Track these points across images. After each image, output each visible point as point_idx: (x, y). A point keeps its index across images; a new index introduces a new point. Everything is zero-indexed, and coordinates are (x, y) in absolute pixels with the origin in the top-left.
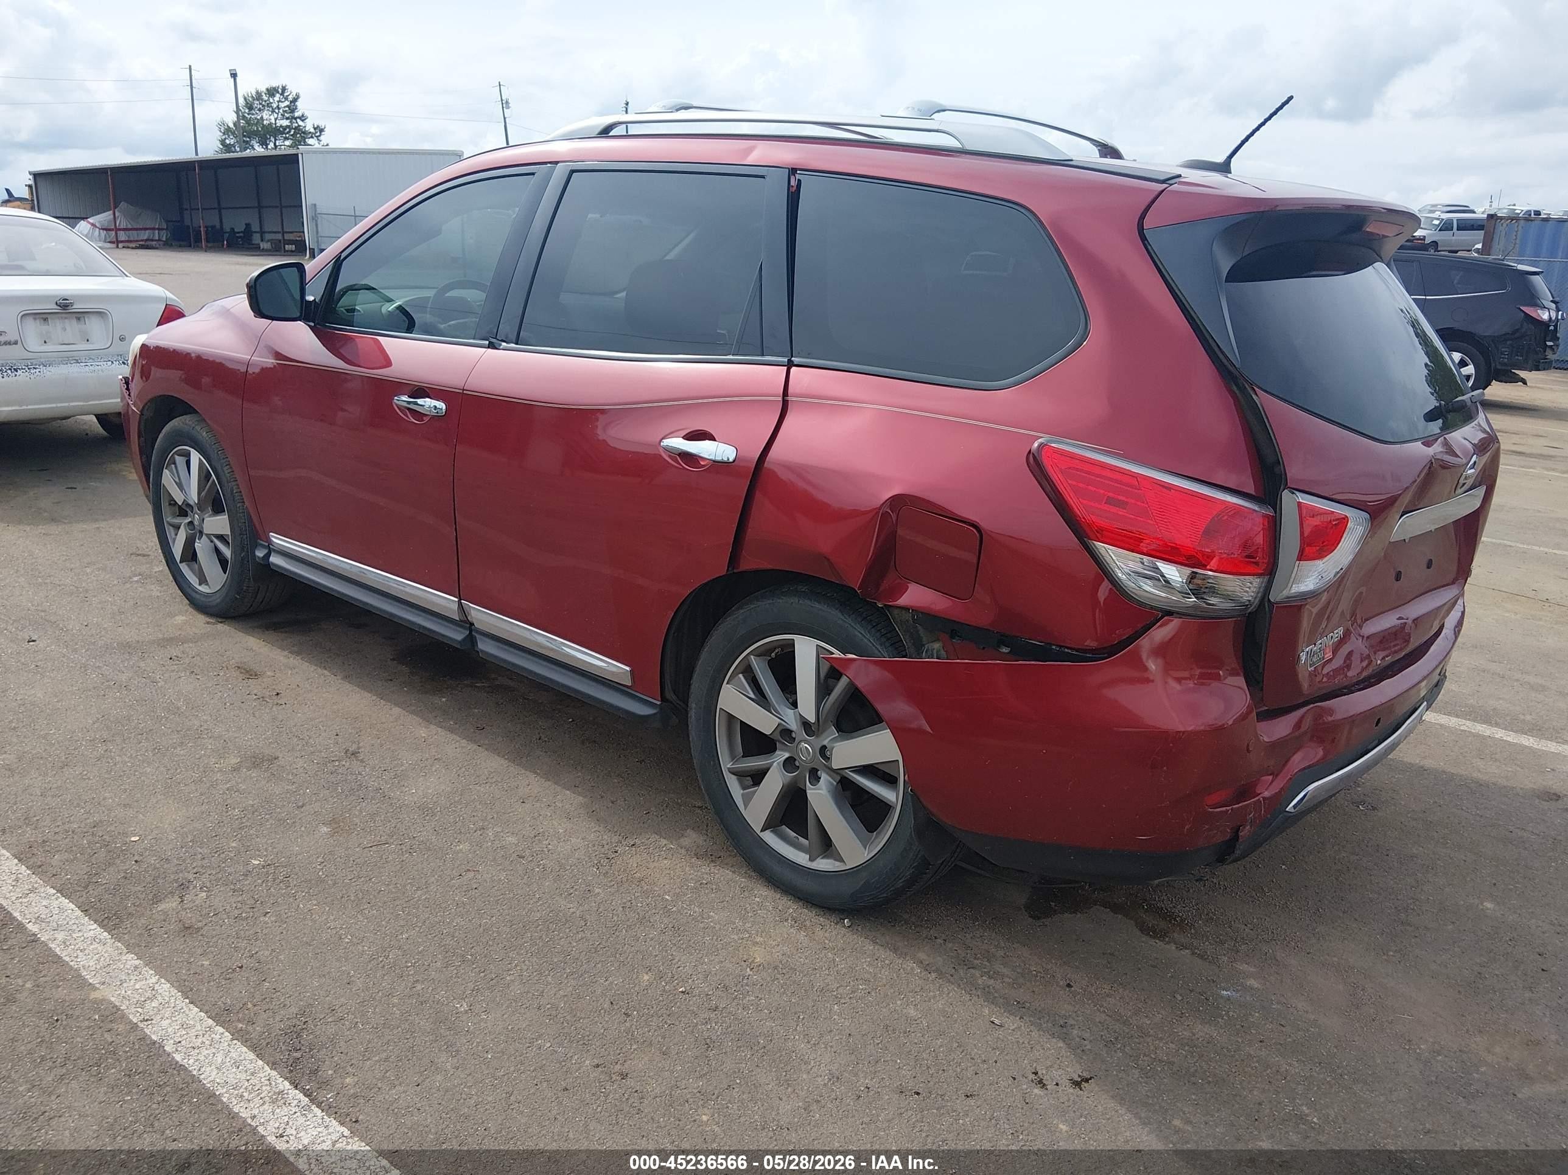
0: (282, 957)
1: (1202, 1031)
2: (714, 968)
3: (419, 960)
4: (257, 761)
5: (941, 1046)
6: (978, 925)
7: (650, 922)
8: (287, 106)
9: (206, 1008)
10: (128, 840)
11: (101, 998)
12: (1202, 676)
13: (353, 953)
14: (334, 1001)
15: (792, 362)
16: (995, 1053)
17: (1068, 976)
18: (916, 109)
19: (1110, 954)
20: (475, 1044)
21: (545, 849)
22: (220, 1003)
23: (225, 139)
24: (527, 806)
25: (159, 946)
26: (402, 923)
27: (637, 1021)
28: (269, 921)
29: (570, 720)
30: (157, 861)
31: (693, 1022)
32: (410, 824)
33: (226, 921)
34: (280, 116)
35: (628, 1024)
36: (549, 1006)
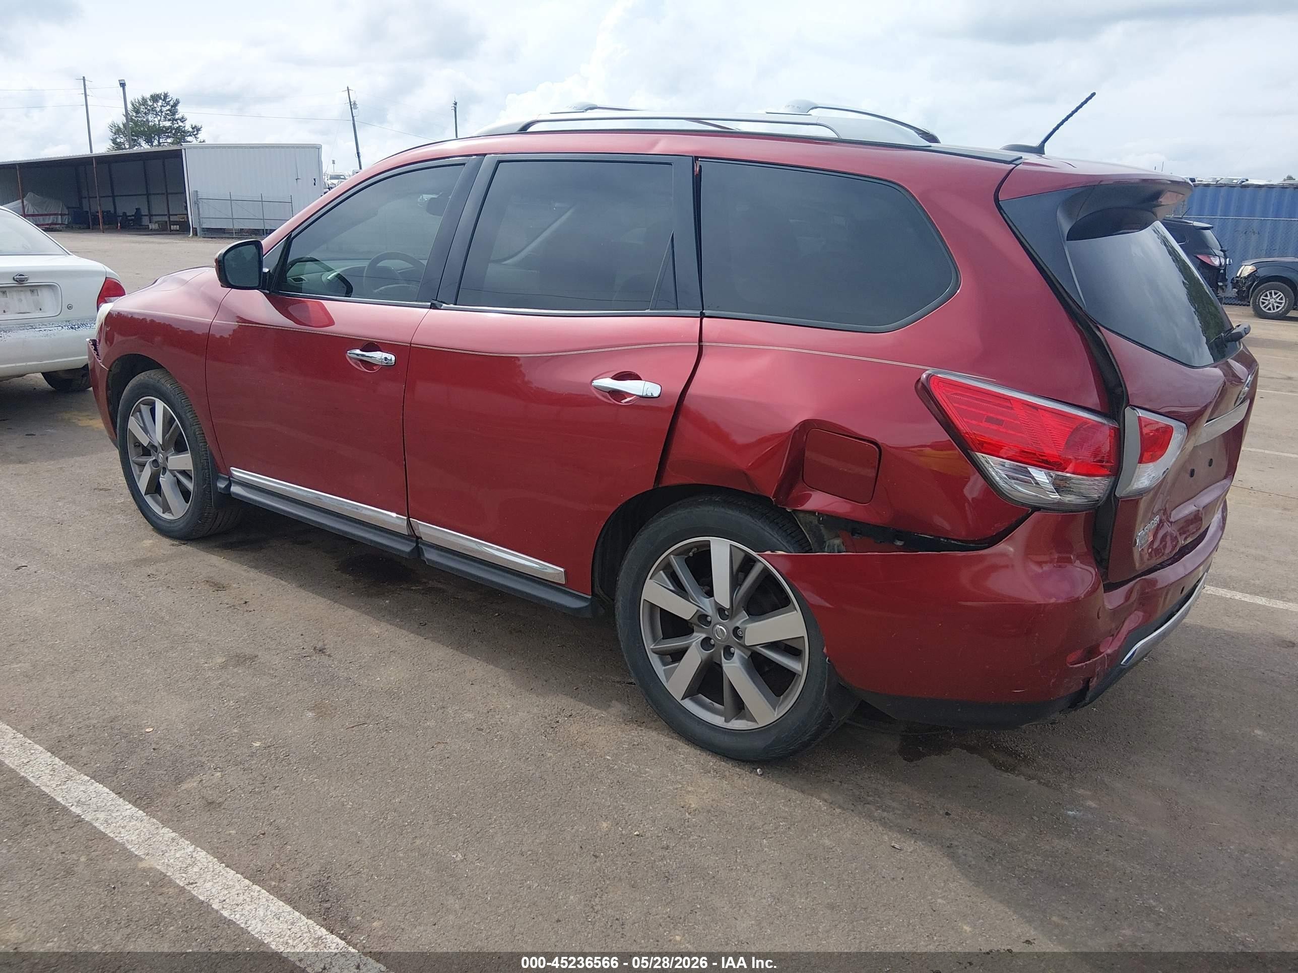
0: (297, 824)
1: (1059, 844)
2: (659, 814)
3: (414, 820)
4: (241, 660)
5: (856, 869)
6: (866, 768)
7: (599, 779)
8: (169, 110)
9: (241, 870)
10: (143, 731)
11: (148, 867)
12: (1060, 560)
13: (356, 817)
14: (349, 858)
15: (704, 313)
16: (900, 872)
17: (946, 805)
18: (796, 107)
19: (975, 787)
20: (475, 887)
21: (499, 723)
22: (252, 865)
23: (116, 138)
24: (476, 687)
25: (189, 820)
26: (392, 789)
27: (605, 861)
28: (279, 794)
29: (497, 614)
30: (173, 748)
31: (651, 860)
32: (382, 707)
33: (243, 795)
34: (162, 118)
35: (598, 864)
36: (529, 853)
